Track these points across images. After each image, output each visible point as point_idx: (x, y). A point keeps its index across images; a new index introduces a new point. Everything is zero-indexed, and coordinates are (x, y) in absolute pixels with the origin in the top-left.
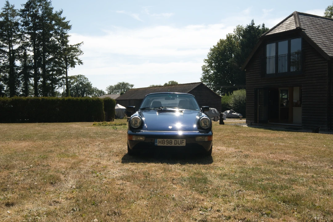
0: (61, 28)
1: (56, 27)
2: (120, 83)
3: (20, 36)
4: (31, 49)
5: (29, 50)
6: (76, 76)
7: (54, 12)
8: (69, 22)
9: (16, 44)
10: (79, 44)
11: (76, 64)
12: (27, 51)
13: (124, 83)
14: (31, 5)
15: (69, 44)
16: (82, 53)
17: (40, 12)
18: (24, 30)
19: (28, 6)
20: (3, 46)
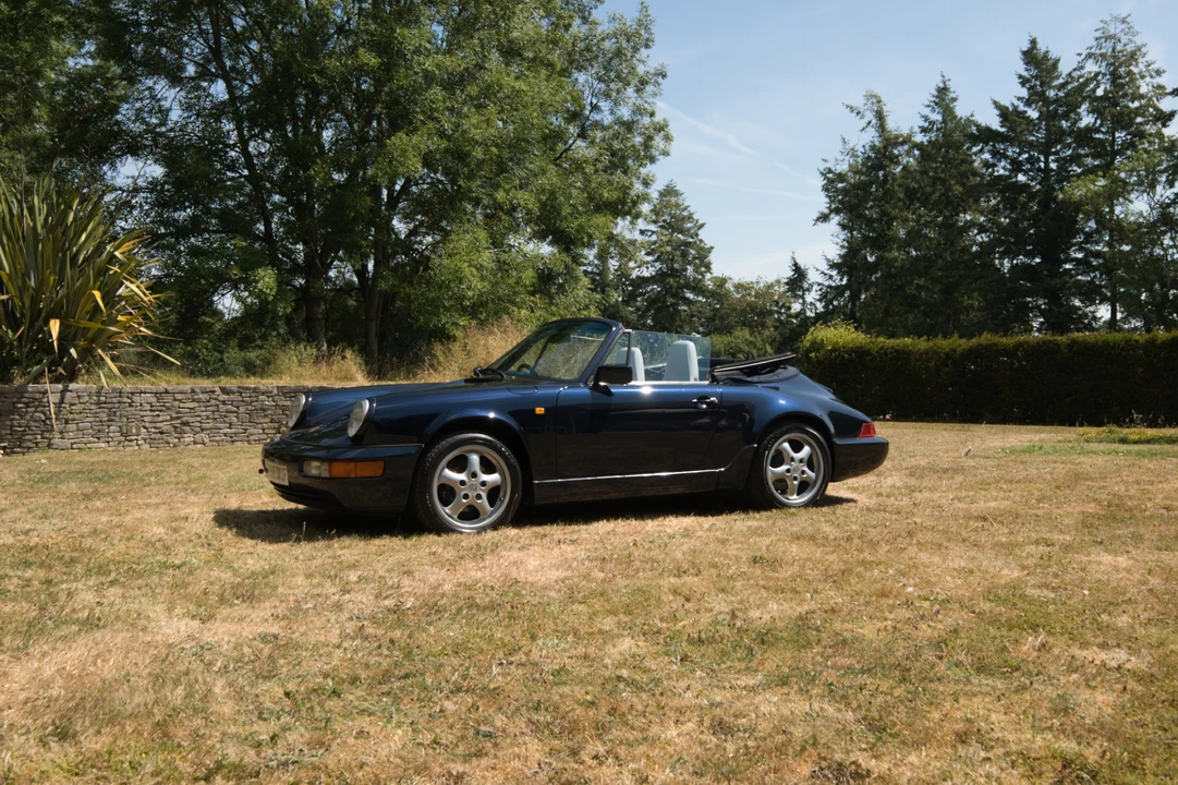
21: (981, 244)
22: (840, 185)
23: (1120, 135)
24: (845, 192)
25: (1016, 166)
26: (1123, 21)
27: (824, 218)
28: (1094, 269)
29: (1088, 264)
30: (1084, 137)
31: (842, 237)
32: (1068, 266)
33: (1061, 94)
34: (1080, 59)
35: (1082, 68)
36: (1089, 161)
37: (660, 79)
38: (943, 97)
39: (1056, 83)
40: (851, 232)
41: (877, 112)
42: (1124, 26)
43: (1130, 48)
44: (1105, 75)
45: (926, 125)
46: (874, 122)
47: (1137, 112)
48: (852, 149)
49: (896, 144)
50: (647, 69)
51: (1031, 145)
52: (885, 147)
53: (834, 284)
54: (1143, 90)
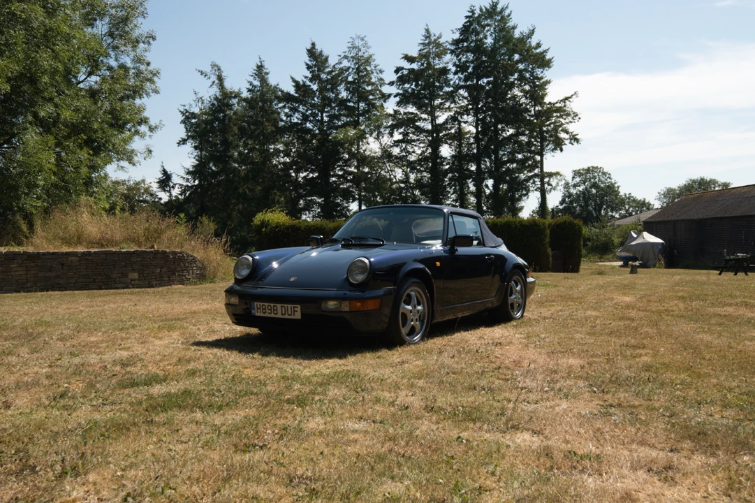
0: (531, 66)
1: (521, 66)
2: (694, 181)
3: (451, 96)
4: (470, 119)
5: (465, 122)
6: (583, 169)
7: (517, 34)
8: (546, 51)
9: (446, 111)
10: (567, 99)
11: (565, 144)
12: (463, 125)
13: (702, 179)
14: (472, 27)
15: (547, 100)
16: (577, 118)
17: (489, 41)
18: (457, 82)
19: (465, 30)
20: (420, 119)
21: (284, 163)
22: (193, 121)
23: (362, 105)
24: (197, 125)
25: (305, 118)
26: (363, 40)
27: (184, 141)
28: (349, 181)
29: (345, 179)
30: (342, 103)
31: (196, 154)
32: (334, 179)
33: (329, 77)
34: (340, 58)
35: (340, 63)
36: (344, 118)
37: (151, 40)
38: (260, 71)
39: (327, 70)
40: (201, 151)
41: (218, 76)
42: (363, 42)
43: (366, 55)
44: (353, 69)
45: (251, 87)
46: (217, 82)
47: (371, 93)
48: (201, 98)
49: (231, 98)
50: (141, 32)
51: (313, 106)
52: (224, 99)
53: (190, 185)
54: (373, 80)
